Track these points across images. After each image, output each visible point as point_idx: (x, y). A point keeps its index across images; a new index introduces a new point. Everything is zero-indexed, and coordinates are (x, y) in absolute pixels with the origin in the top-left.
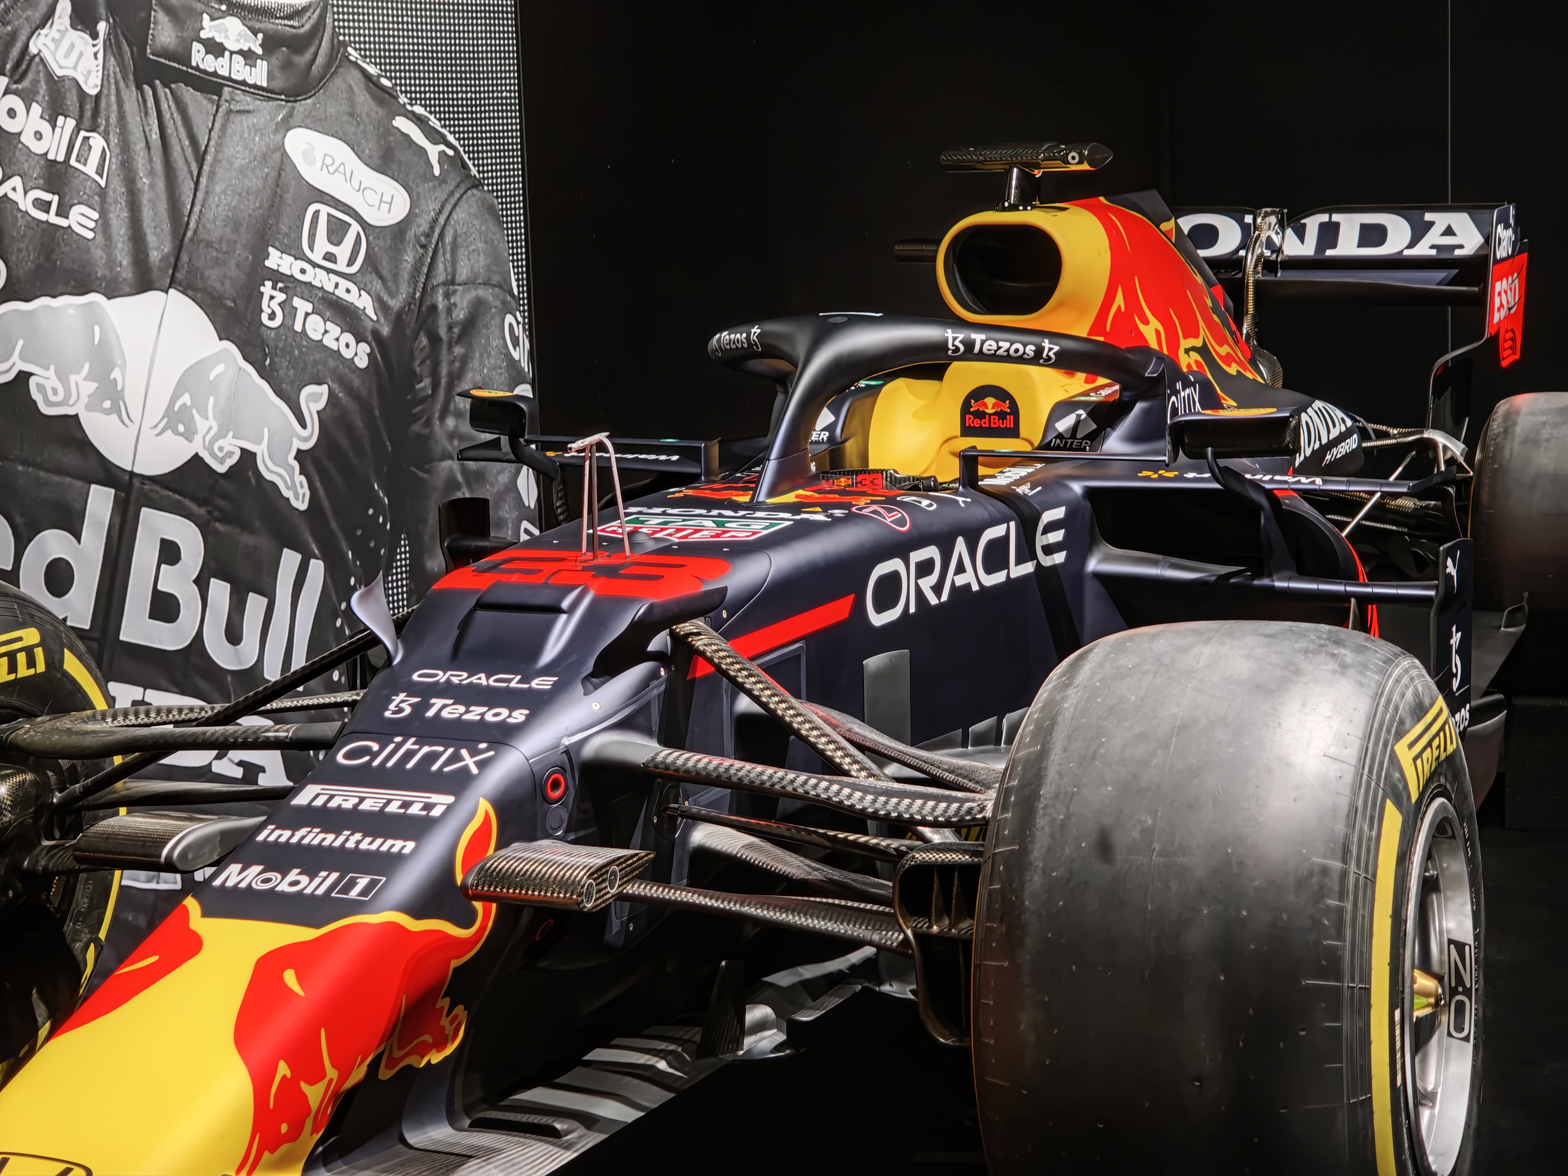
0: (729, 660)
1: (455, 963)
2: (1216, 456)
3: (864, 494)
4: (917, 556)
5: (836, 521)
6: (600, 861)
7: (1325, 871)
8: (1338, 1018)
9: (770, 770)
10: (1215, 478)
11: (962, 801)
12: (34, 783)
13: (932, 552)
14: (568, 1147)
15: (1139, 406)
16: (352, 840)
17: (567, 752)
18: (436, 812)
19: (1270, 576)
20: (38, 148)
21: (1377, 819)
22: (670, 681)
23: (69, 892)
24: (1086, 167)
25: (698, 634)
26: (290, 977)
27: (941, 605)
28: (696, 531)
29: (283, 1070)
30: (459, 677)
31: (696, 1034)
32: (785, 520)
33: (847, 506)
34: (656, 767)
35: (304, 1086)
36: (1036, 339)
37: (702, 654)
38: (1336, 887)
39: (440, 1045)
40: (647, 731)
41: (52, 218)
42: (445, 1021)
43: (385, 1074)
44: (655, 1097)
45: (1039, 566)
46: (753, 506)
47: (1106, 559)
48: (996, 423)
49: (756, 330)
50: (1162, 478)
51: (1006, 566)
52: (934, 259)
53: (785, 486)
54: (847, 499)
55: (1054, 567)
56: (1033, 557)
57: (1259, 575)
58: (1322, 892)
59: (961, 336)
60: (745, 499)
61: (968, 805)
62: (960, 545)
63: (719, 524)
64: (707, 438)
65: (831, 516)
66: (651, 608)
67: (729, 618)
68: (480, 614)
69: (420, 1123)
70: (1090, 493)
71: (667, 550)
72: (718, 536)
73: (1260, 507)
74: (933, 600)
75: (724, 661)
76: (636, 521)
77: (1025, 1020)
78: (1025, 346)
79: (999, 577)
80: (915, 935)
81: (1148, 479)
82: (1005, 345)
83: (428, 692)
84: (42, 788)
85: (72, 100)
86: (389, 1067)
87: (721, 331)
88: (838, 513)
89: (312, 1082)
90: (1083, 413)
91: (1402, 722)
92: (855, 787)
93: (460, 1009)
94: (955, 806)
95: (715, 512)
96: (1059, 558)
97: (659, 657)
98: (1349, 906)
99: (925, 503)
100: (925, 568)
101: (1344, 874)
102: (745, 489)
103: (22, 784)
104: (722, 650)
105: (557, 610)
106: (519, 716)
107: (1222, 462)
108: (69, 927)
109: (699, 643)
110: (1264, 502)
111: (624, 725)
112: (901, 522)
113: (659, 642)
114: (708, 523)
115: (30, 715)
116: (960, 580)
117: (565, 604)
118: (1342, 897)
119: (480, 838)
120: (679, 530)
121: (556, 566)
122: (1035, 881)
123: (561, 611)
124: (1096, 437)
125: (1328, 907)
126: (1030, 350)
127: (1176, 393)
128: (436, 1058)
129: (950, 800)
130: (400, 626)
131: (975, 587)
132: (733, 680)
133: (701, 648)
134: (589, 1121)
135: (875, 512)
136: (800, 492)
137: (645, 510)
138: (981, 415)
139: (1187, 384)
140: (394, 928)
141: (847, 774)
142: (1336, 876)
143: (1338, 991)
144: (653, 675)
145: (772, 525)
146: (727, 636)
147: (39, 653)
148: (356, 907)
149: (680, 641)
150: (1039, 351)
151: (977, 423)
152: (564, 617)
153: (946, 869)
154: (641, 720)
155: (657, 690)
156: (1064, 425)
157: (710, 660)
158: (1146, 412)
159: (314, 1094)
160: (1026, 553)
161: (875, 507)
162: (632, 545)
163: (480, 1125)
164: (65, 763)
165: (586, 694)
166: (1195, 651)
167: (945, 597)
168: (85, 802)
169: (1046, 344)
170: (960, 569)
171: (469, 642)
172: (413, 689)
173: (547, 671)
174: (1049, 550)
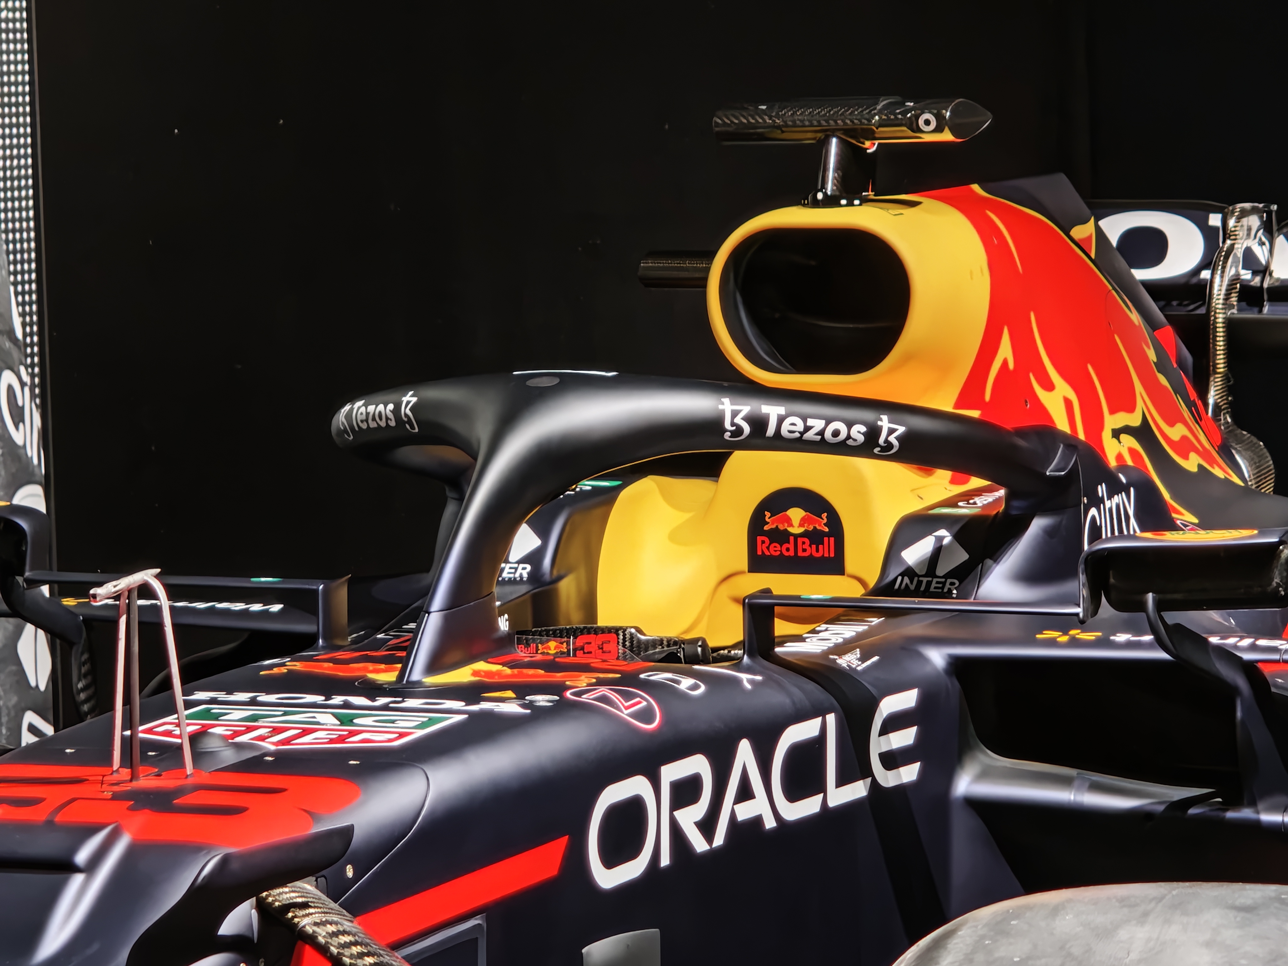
0: (355, 950)
2: (1161, 606)
3: (586, 668)
4: (673, 772)
5: (538, 714)
10: (1160, 643)
13: (697, 765)
15: (1038, 525)
19: (1253, 804)
24: (947, 136)
25: (305, 905)
27: (713, 854)
28: (305, 732)
32: (454, 713)
33: (558, 689)
36: (868, 415)
37: (311, 939)
46: (402, 689)
47: (985, 775)
48: (807, 550)
49: (409, 399)
50: (1075, 643)
51: (820, 787)
52: (703, 283)
53: (455, 656)
54: (558, 677)
55: (901, 789)
56: (866, 771)
57: (1235, 802)
59: (745, 409)
60: (387, 677)
62: (745, 753)
63: (344, 720)
64: (329, 575)
65: (530, 705)
66: (225, 861)
67: (357, 877)
70: (959, 666)
71: (255, 764)
72: (341, 739)
73: (1234, 691)
74: (700, 845)
75: (347, 952)
76: (207, 714)
78: (850, 425)
79: (810, 806)
81: (1052, 643)
82: (817, 424)
87: (352, 399)
88: (542, 700)
90: (946, 535)
95: (338, 700)
96: (909, 773)
97: (237, 944)
99: (685, 683)
100: (686, 792)
102: (389, 661)
104: (344, 933)
105: (67, 867)
107: (1172, 617)
109: (306, 921)
110: (1241, 682)
112: (646, 715)
113: (238, 919)
114: (327, 719)
116: (745, 812)
117: (82, 857)
120: (276, 731)
121: (69, 791)
123: (76, 869)
124: (968, 574)
126: (858, 432)
127: (1097, 502)
131: (770, 823)
133: (309, 930)
135: (604, 699)
136: (481, 666)
137: (221, 696)
138: (781, 536)
139: (1115, 488)
145: (431, 722)
146: (353, 908)
149: (274, 918)
150: (873, 433)
151: (775, 550)
152: (78, 879)
156: (915, 554)
157: (323, 950)
158: (1049, 533)
160: (855, 765)
161: (603, 691)
162: (197, 756)
166: (1123, 934)
167: (719, 839)
169: (885, 422)
170: (745, 793)
174: (892, 760)
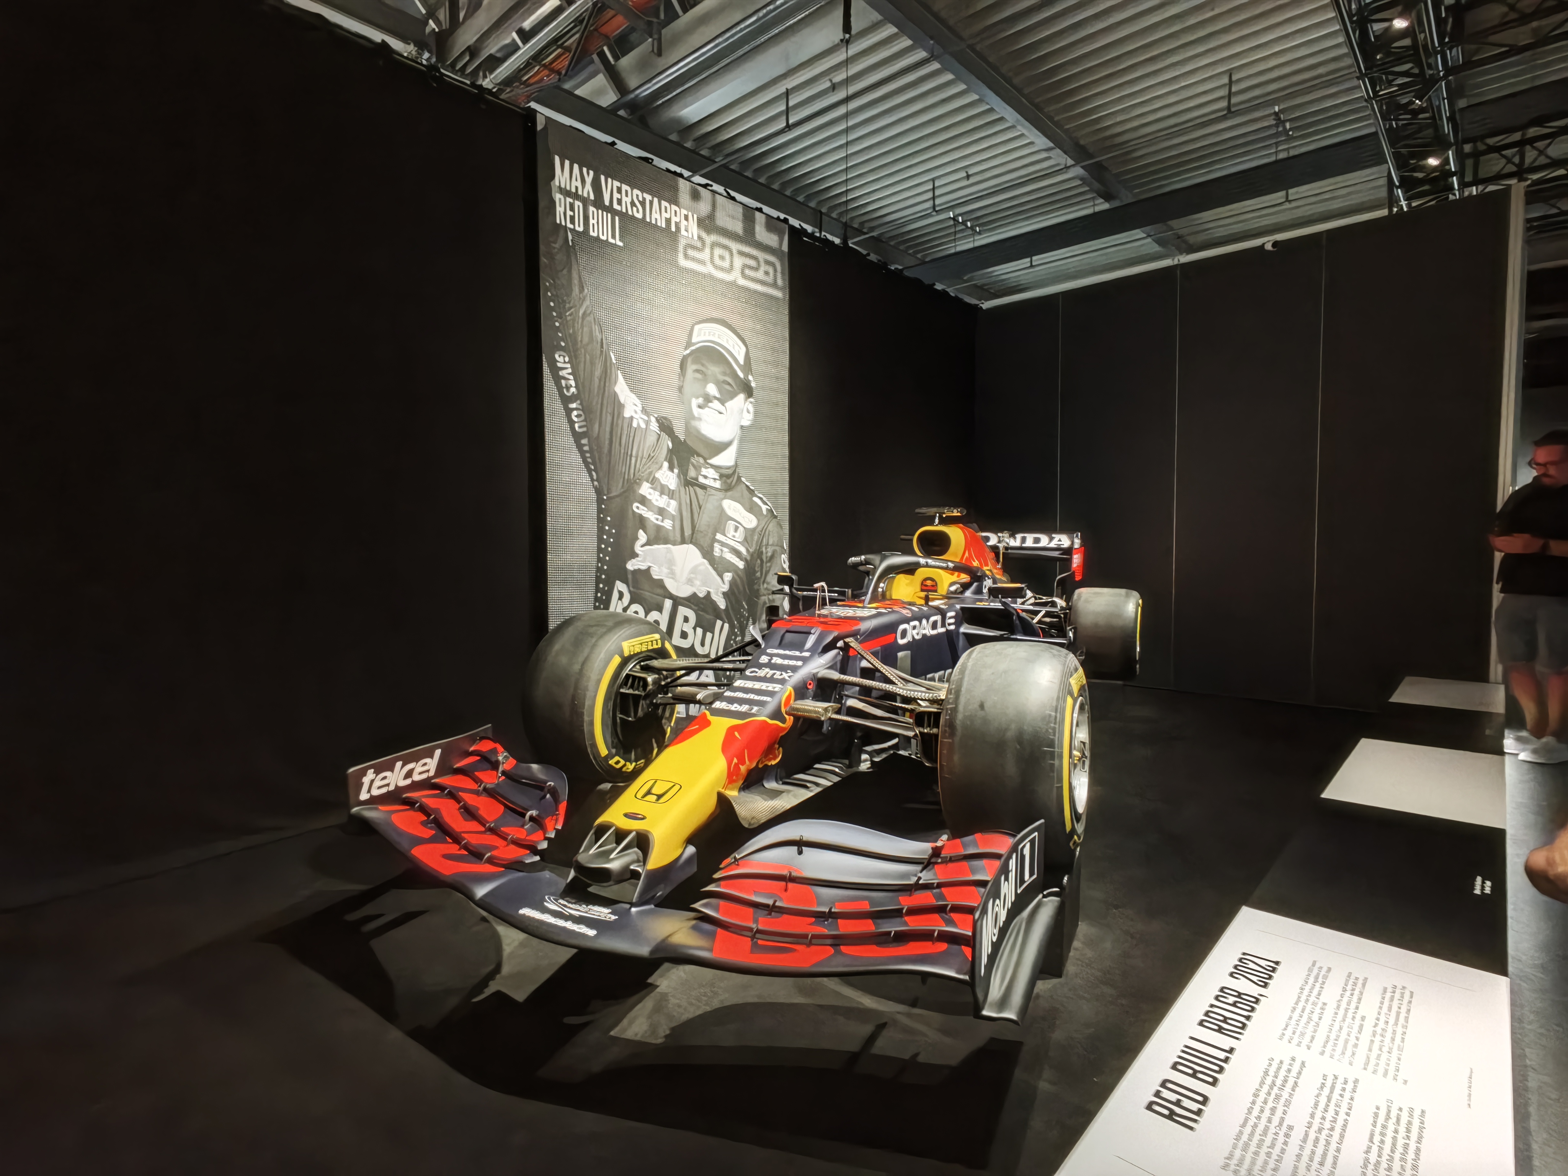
0: (860, 650)
1: (781, 735)
2: (1002, 597)
3: (895, 605)
4: (913, 623)
5: (889, 612)
6: (826, 706)
7: (1050, 716)
8: (1054, 760)
9: (874, 683)
10: (1001, 605)
11: (933, 693)
12: (658, 678)
13: (916, 623)
14: (811, 791)
15: (975, 584)
16: (752, 696)
17: (814, 675)
18: (776, 690)
19: (1016, 635)
20: (656, 503)
21: (1065, 701)
22: (843, 656)
23: (664, 710)
24: (959, 514)
25: (851, 642)
26: (736, 734)
28: (848, 613)
29: (735, 760)
30: (781, 652)
31: (847, 762)
32: (874, 612)
33: (891, 608)
34: (840, 680)
35: (741, 766)
36: (947, 562)
37: (853, 648)
38: (1053, 721)
39: (775, 759)
40: (836, 670)
41: (659, 523)
42: (776, 751)
43: (760, 766)
44: (836, 779)
45: (947, 629)
46: (864, 607)
47: (966, 628)
48: (931, 588)
49: (863, 557)
50: (984, 605)
51: (937, 629)
52: (912, 540)
53: (873, 602)
55: (951, 630)
56: (945, 626)
57: (1013, 635)
58: (1049, 722)
59: (920, 561)
60: (862, 605)
61: (935, 695)
62: (924, 621)
63: (855, 612)
64: (847, 589)
65: (887, 611)
66: (838, 634)
67: (860, 638)
68: (788, 635)
69: (768, 780)
70: (962, 609)
71: (841, 618)
72: (855, 615)
73: (1013, 614)
74: (916, 637)
77: (956, 758)
79: (934, 632)
80: (920, 732)
81: (980, 605)
82: (937, 563)
83: (772, 656)
84: (660, 680)
85: (666, 491)
86: (762, 763)
87: (852, 557)
88: (889, 610)
89: (743, 765)
90: (958, 586)
91: (1071, 672)
92: (900, 688)
93: (781, 749)
94: (931, 695)
95: (853, 609)
96: (952, 627)
97: (840, 648)
98: (1057, 726)
99: (914, 608)
100: (914, 628)
101: (1056, 717)
102: (861, 603)
103: (655, 678)
104: (858, 647)
105: (810, 633)
106: (800, 663)
107: (1003, 600)
108: (664, 721)
109: (852, 644)
110: (1014, 612)
111: (829, 668)
112: (907, 614)
113: (840, 644)
114: (851, 612)
115: (656, 659)
116: (924, 632)
117: (812, 632)
118: (1055, 723)
119: (788, 698)
121: (808, 621)
122: (960, 716)
124: (962, 592)
125: (1051, 726)
128: (774, 763)
129: (929, 693)
130: (763, 637)
131: (928, 635)
132: (862, 656)
133: (852, 646)
134: (817, 784)
138: (926, 585)
140: (765, 722)
141: (897, 685)
142: (1054, 718)
143: (1054, 752)
144: (839, 653)
145: (870, 613)
146: (860, 643)
147: (659, 641)
148: (754, 715)
149: (846, 644)
150: (945, 566)
151: (925, 588)
152: (812, 635)
153: (929, 714)
154: (834, 667)
155: (839, 658)
156: (953, 588)
157: (855, 650)
158: (977, 585)
159: (743, 769)
160: (943, 625)
161: (898, 609)
162: (830, 616)
163: (785, 783)
164: (665, 673)
165: (819, 657)
167: (919, 637)
168: (671, 685)
169: (950, 563)
170: (924, 629)
171: (784, 642)
172: (768, 655)
173: (807, 651)
174: (949, 624)
